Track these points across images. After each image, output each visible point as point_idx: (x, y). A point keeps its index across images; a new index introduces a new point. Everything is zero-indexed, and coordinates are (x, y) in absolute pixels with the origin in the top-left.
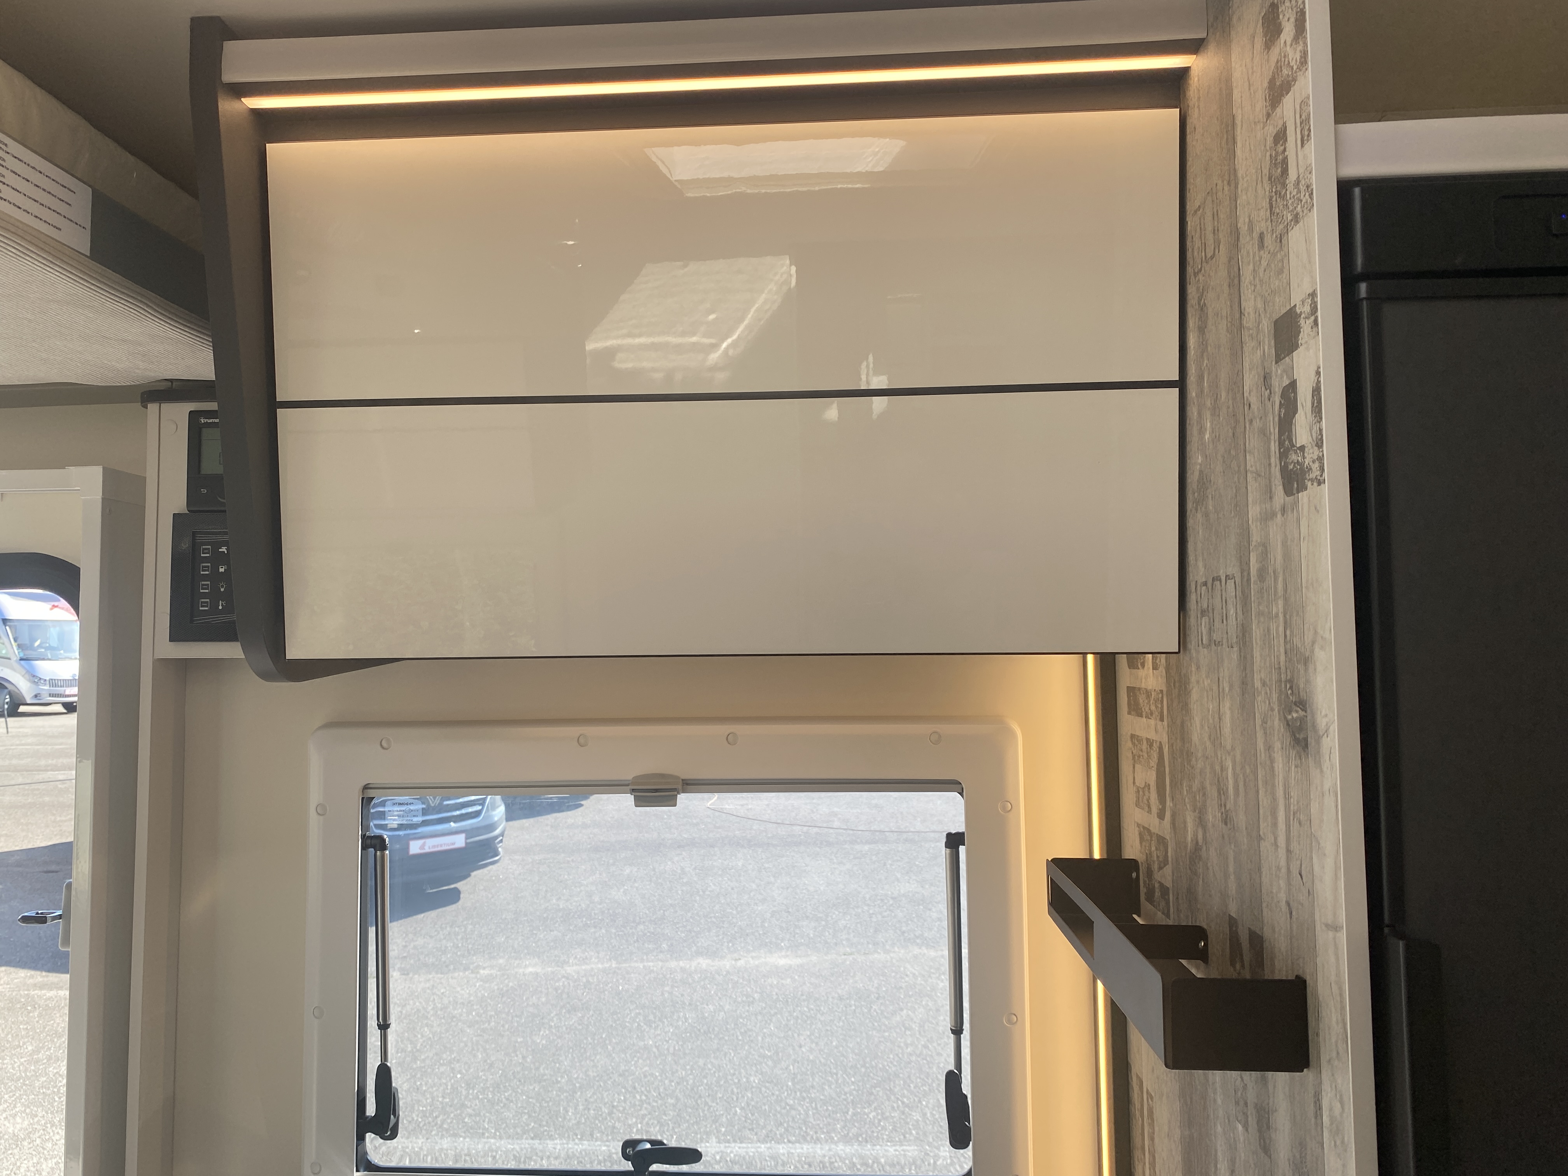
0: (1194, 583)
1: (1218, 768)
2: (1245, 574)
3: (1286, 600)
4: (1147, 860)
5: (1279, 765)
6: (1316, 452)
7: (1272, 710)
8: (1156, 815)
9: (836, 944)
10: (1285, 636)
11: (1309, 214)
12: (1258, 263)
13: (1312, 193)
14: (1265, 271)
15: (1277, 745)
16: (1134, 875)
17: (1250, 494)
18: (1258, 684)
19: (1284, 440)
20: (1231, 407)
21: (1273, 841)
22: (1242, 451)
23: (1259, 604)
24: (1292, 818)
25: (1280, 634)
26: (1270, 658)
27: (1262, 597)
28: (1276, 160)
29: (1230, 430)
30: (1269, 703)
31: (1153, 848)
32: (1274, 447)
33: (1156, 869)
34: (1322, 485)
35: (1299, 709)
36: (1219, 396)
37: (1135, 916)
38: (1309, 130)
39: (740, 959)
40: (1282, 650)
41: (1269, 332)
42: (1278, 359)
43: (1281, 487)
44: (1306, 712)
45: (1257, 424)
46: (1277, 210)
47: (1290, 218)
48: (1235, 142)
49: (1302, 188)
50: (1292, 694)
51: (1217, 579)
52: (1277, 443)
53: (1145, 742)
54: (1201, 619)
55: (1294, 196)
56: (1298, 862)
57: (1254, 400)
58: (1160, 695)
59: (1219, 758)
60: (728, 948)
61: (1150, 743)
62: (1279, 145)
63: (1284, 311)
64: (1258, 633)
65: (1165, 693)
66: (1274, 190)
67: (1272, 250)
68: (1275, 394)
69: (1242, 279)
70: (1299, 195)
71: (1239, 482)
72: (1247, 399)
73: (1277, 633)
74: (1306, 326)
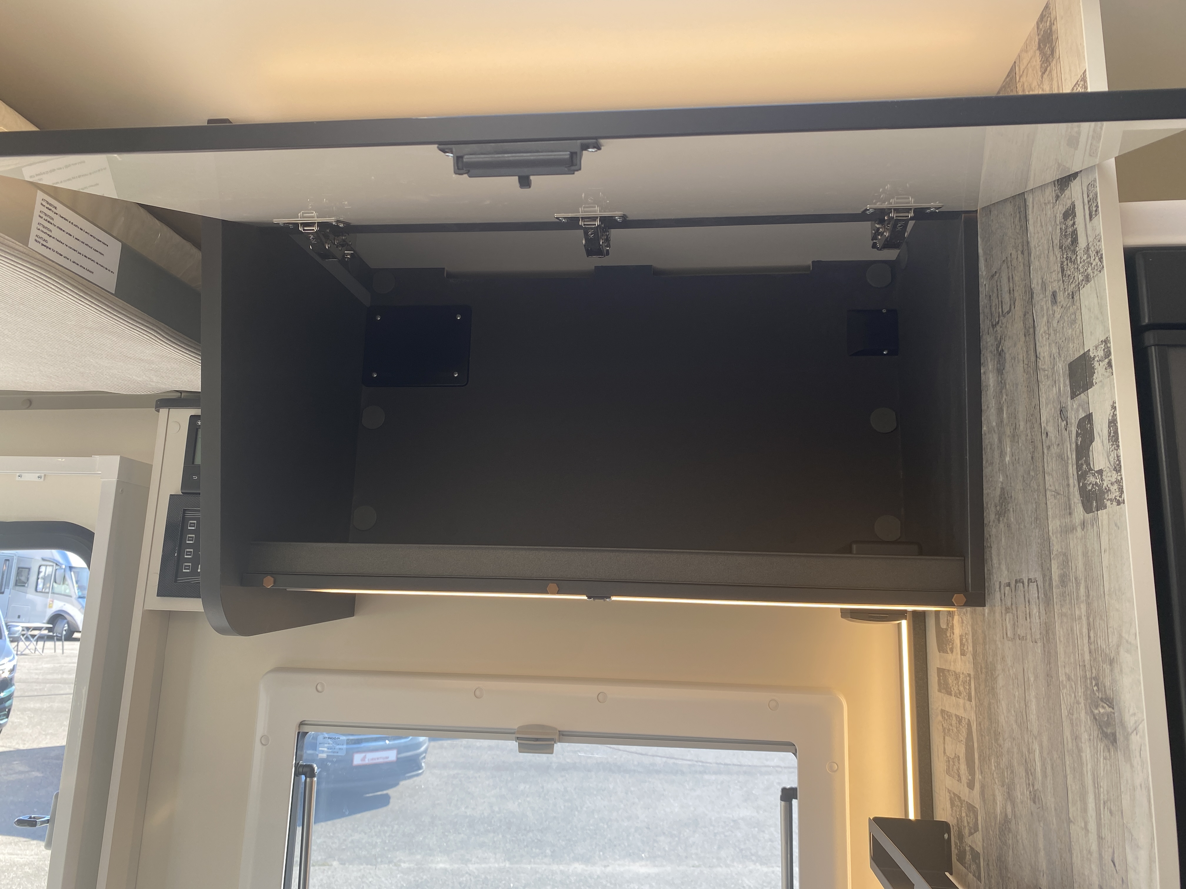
0: (998, 583)
1: (1025, 750)
2: (1047, 578)
3: (1089, 605)
4: (958, 824)
5: (1087, 754)
6: (1115, 476)
7: (1078, 703)
8: (966, 785)
9: (686, 857)
10: (1089, 637)
11: (1100, 274)
12: (1052, 316)
13: (1102, 258)
14: (1058, 322)
15: (1085, 736)
16: (946, 836)
17: (1049, 510)
18: (1063, 678)
19: (1082, 464)
20: (1029, 435)
21: (1083, 825)
22: (1041, 473)
23: (1062, 606)
24: (1102, 806)
25: (1084, 634)
26: (1075, 655)
27: (1065, 601)
28: (1066, 232)
29: (1029, 455)
30: (1075, 697)
31: (964, 814)
32: (1072, 470)
33: (967, 834)
34: (1122, 505)
35: (1105, 705)
36: (1017, 426)
37: (947, 874)
38: (1097, 206)
39: (608, 866)
40: (1086, 649)
41: (1064, 373)
42: (1073, 396)
43: (1080, 505)
44: (1113, 709)
45: (1055, 450)
46: (1069, 272)
47: (1081, 278)
48: (1026, 220)
49: (1092, 253)
50: (1098, 690)
51: (1021, 581)
52: (1075, 467)
53: (954, 718)
54: (1006, 615)
55: (1084, 261)
56: (1111, 850)
57: (1050, 429)
58: (968, 678)
59: (1026, 741)
60: (599, 856)
61: (959, 720)
62: (1068, 220)
63: (1077, 355)
64: (1062, 633)
65: (972, 676)
66: (1065, 256)
67: (1065, 305)
68: (1071, 425)
69: (1037, 329)
70: (1089, 259)
71: (1038, 498)
72: (1045, 428)
73: (1081, 633)
74: (1100, 368)
